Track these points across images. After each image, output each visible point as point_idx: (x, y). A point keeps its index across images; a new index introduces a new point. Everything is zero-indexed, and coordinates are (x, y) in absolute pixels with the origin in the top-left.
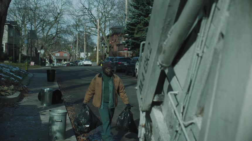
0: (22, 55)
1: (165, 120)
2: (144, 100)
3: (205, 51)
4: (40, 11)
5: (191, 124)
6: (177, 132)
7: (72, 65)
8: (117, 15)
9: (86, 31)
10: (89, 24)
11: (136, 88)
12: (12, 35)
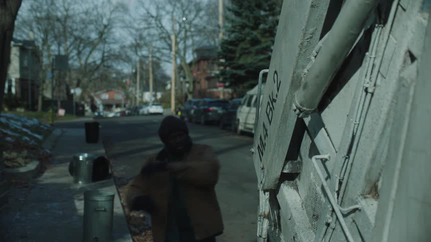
0: (44, 97)
1: (305, 205)
2: (268, 171)
3: (378, 83)
4: (74, 22)
5: (355, 210)
6: (328, 225)
7: (129, 115)
8: (205, 28)
9: (154, 55)
10: (159, 44)
11: (253, 150)
12: (26, 63)
